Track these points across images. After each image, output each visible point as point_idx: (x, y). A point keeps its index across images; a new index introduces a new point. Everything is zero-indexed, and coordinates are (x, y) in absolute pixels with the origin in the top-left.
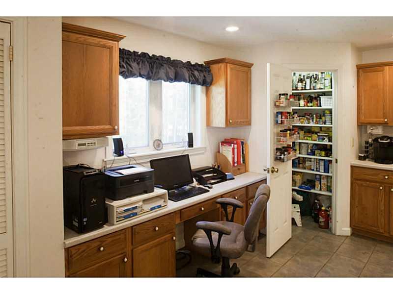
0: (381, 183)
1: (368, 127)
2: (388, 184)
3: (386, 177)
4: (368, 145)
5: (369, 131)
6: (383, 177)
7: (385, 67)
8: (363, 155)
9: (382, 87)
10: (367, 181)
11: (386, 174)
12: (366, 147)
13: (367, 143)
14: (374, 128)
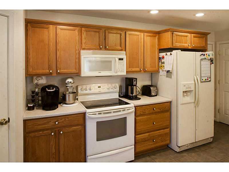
0: (52, 129)
1: (35, 78)
2: (57, 128)
3: (57, 123)
4: (35, 94)
5: (36, 82)
6: (54, 123)
7: (50, 25)
8: (32, 105)
9: (47, 43)
10: (40, 130)
11: (56, 121)
12: (33, 97)
13: (33, 92)
14: (40, 78)
